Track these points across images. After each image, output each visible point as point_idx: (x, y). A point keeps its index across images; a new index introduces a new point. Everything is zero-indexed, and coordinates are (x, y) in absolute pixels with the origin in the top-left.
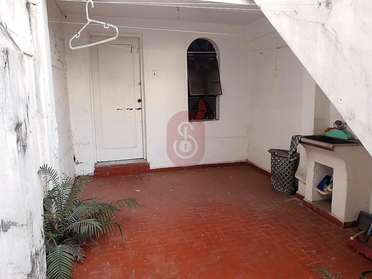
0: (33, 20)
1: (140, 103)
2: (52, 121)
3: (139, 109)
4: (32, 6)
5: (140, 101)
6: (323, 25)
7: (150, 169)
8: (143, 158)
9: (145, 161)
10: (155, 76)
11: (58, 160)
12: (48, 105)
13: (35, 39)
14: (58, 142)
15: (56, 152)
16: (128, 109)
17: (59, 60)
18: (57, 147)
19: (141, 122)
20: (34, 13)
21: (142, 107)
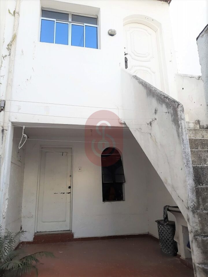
0: (4, 137)
1: (70, 189)
2: (5, 194)
3: (69, 193)
4: (5, 131)
5: (70, 187)
6: (150, 134)
7: (74, 238)
8: (70, 230)
9: (71, 232)
10: (80, 171)
11: (5, 220)
12: (4, 183)
13: (3, 147)
14: (6, 207)
15: (4, 214)
16: (62, 193)
17: (19, 161)
18: (5, 211)
19: (70, 203)
20: (5, 134)
21: (71, 191)
